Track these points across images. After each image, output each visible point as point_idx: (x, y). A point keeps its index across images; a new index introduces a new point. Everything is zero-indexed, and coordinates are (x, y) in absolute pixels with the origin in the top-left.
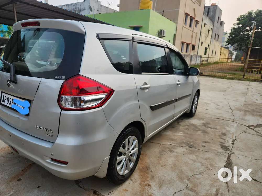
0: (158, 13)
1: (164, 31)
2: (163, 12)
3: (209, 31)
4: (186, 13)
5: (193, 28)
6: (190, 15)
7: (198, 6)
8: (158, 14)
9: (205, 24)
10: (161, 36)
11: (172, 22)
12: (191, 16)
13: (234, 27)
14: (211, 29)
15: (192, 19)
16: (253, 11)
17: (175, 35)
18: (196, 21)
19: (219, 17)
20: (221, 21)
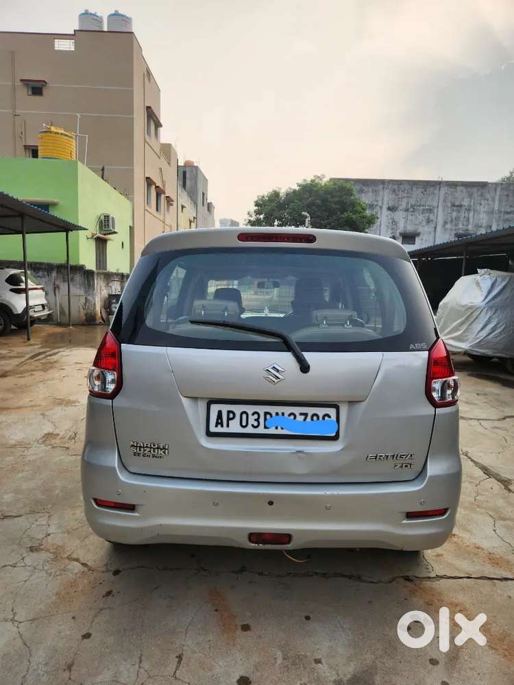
0: (94, 171)
1: (113, 218)
2: (103, 170)
3: (190, 222)
4: (148, 179)
5: (164, 214)
6: (155, 184)
7: (165, 163)
8: (93, 173)
9: (183, 207)
10: (107, 232)
11: (123, 197)
12: (158, 187)
13: (250, 218)
14: (194, 218)
15: (159, 192)
16: (280, 189)
17: (131, 229)
18: (167, 197)
19: (203, 194)
20: (208, 201)
